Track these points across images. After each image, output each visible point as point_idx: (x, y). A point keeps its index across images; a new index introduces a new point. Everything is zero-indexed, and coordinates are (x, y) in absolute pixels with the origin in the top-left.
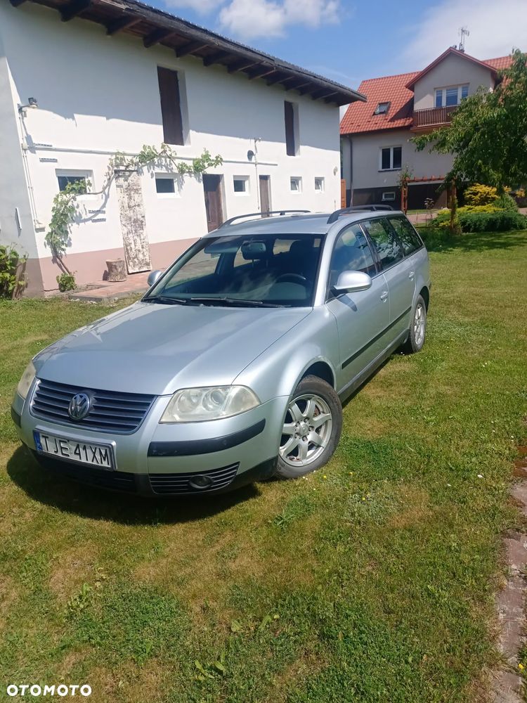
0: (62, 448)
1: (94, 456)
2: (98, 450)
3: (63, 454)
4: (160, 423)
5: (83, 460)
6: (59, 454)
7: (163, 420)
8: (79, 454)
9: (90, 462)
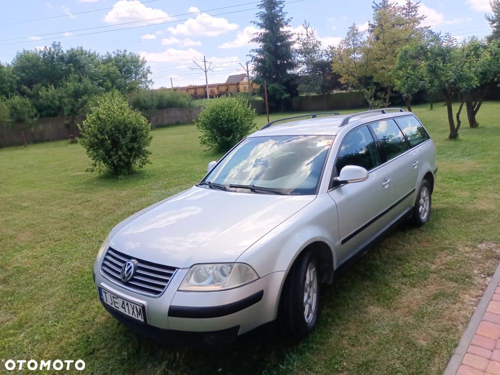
0: (114, 302)
1: (133, 312)
2: (135, 307)
3: (115, 306)
4: (178, 291)
5: (127, 313)
6: (113, 306)
7: (180, 289)
8: (124, 308)
9: (131, 315)
